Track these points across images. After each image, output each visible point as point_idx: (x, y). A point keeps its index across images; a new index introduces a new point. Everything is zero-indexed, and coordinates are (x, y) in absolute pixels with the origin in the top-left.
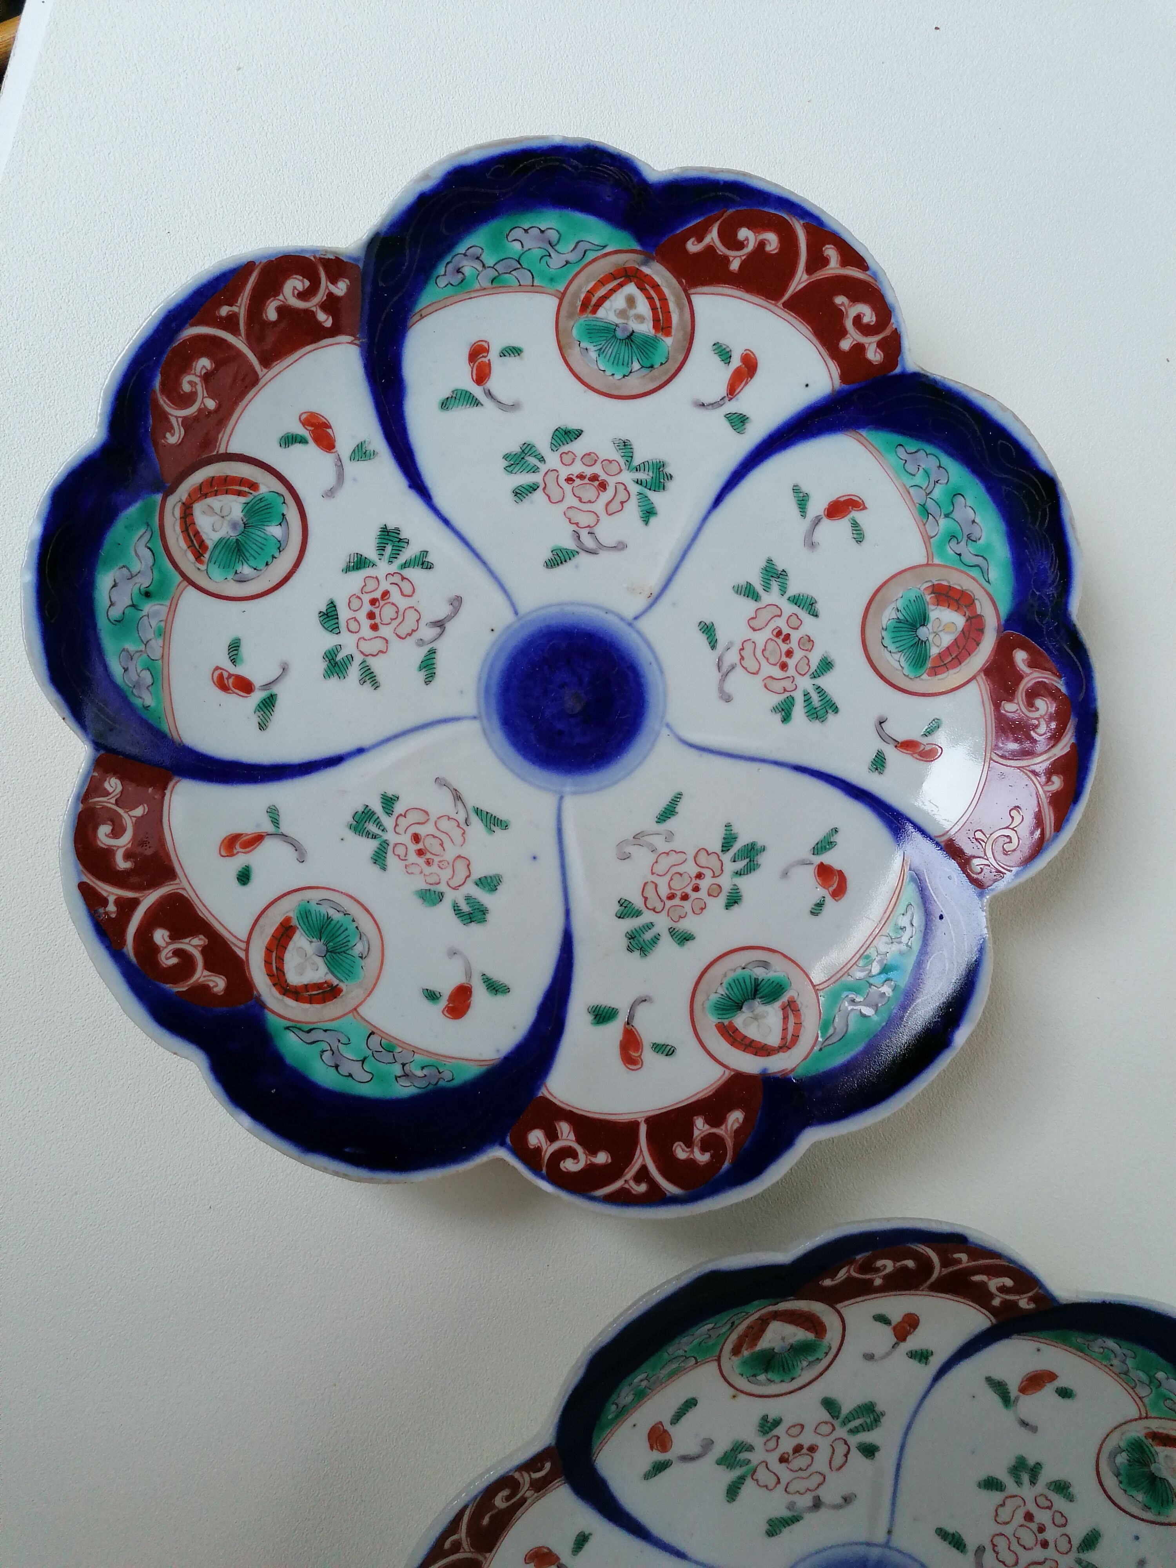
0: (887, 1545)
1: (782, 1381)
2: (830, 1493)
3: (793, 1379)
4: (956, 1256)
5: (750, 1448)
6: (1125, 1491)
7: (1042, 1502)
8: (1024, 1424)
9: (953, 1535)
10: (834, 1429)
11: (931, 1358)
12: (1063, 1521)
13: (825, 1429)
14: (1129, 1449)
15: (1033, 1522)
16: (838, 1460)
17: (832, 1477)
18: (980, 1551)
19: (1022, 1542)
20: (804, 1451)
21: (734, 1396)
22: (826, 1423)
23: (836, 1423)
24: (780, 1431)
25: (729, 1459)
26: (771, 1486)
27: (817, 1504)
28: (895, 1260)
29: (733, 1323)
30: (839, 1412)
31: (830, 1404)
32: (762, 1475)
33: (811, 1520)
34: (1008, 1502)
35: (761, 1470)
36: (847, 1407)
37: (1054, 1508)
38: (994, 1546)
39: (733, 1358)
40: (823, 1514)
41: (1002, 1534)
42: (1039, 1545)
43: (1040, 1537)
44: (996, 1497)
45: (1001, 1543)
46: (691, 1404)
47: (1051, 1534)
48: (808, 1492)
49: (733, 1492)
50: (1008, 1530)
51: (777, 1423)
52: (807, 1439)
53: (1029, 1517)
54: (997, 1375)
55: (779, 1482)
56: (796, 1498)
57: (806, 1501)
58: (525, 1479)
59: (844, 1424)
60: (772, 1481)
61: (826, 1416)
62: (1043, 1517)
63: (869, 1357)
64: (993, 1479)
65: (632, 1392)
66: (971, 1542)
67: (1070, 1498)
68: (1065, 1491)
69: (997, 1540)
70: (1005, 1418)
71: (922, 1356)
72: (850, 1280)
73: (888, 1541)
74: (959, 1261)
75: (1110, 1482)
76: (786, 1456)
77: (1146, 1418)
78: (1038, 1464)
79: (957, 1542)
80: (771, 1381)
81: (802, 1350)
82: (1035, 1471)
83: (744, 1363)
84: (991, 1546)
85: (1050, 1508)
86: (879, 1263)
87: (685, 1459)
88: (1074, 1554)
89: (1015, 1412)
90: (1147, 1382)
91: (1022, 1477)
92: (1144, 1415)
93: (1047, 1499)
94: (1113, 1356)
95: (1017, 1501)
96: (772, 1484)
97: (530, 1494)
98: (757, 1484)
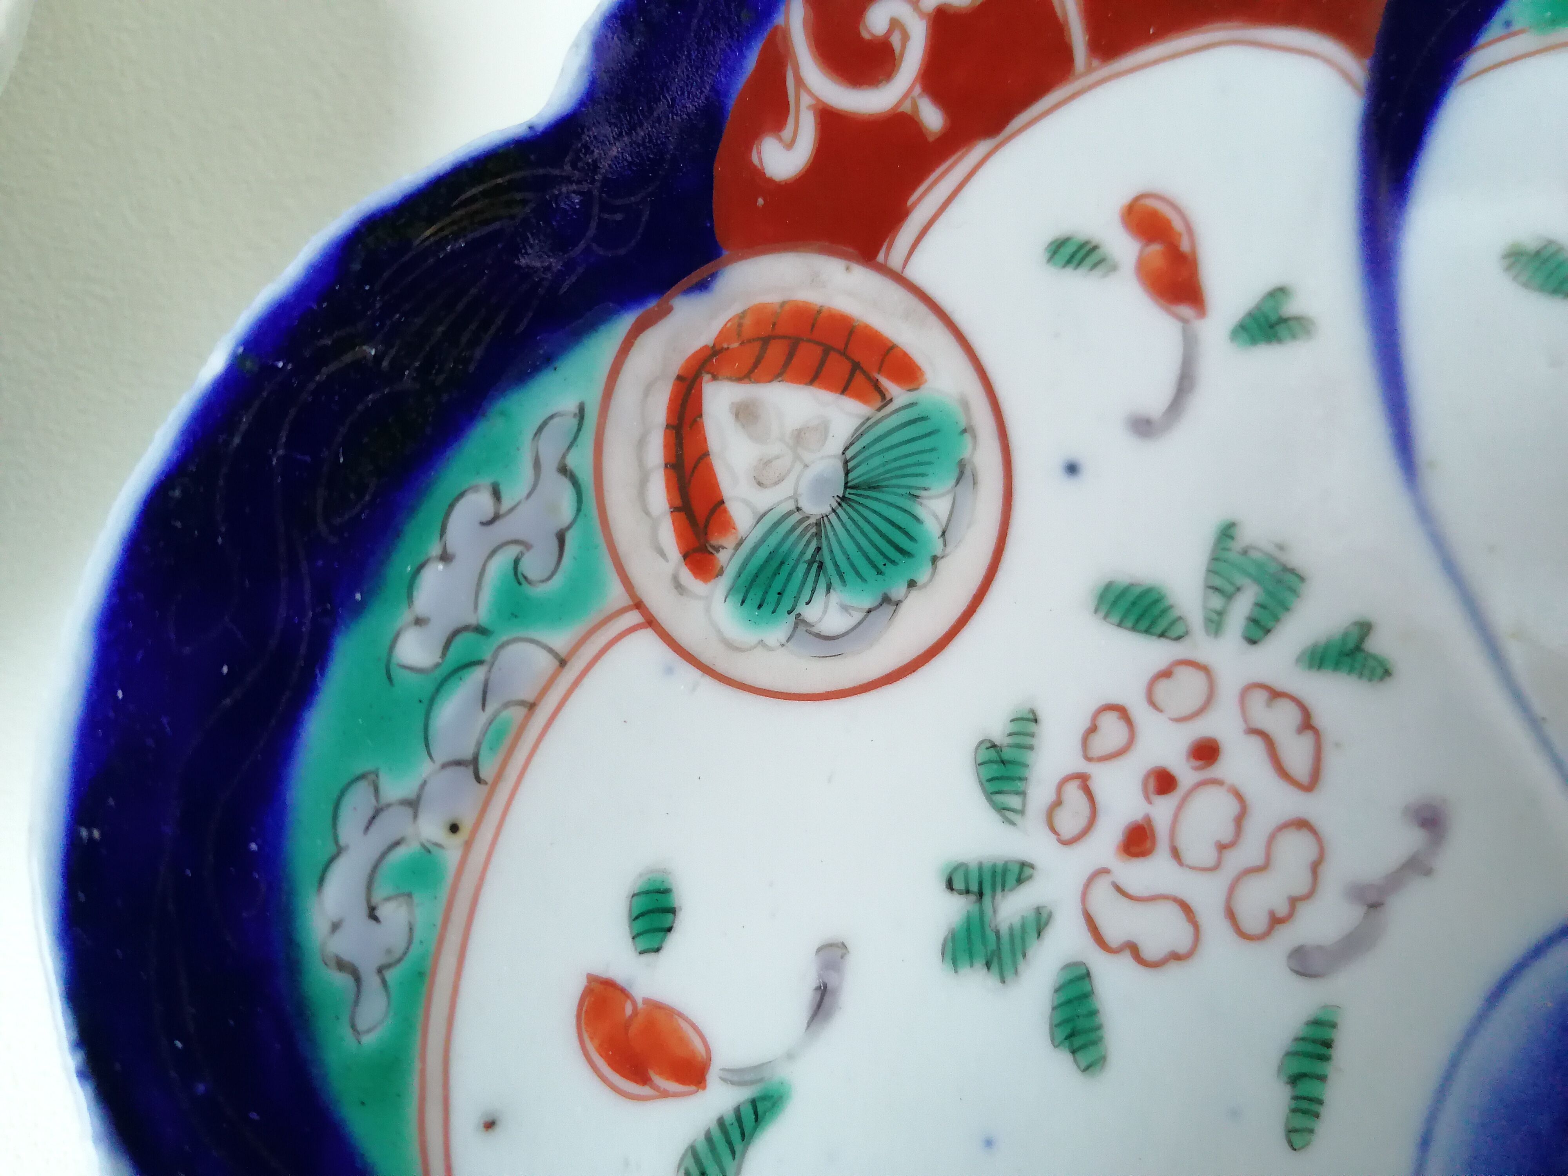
6: (934, 560)
9: (1294, 1078)
12: (1110, 722)
14: (786, 603)
15: (1148, 819)
19: (1228, 833)
34: (1114, 934)
37: (1081, 766)
38: (1275, 921)
41: (1231, 915)
43: (1187, 776)
44: (1114, 986)
47: (1166, 744)
50: (1207, 896)
53: (1138, 841)
62: (1121, 794)
64: (1055, 1026)
67: (1026, 722)
68: (1008, 754)
69: (1254, 921)
77: (638, 605)
78: (950, 885)
82: (979, 884)
84: (1280, 931)
85: (1083, 780)
88: (1201, 646)
89: (790, 1056)
90: (478, 675)
91: (1016, 921)
92: (634, 618)
93: (1058, 803)
94: (401, 853)
95: (1105, 906)
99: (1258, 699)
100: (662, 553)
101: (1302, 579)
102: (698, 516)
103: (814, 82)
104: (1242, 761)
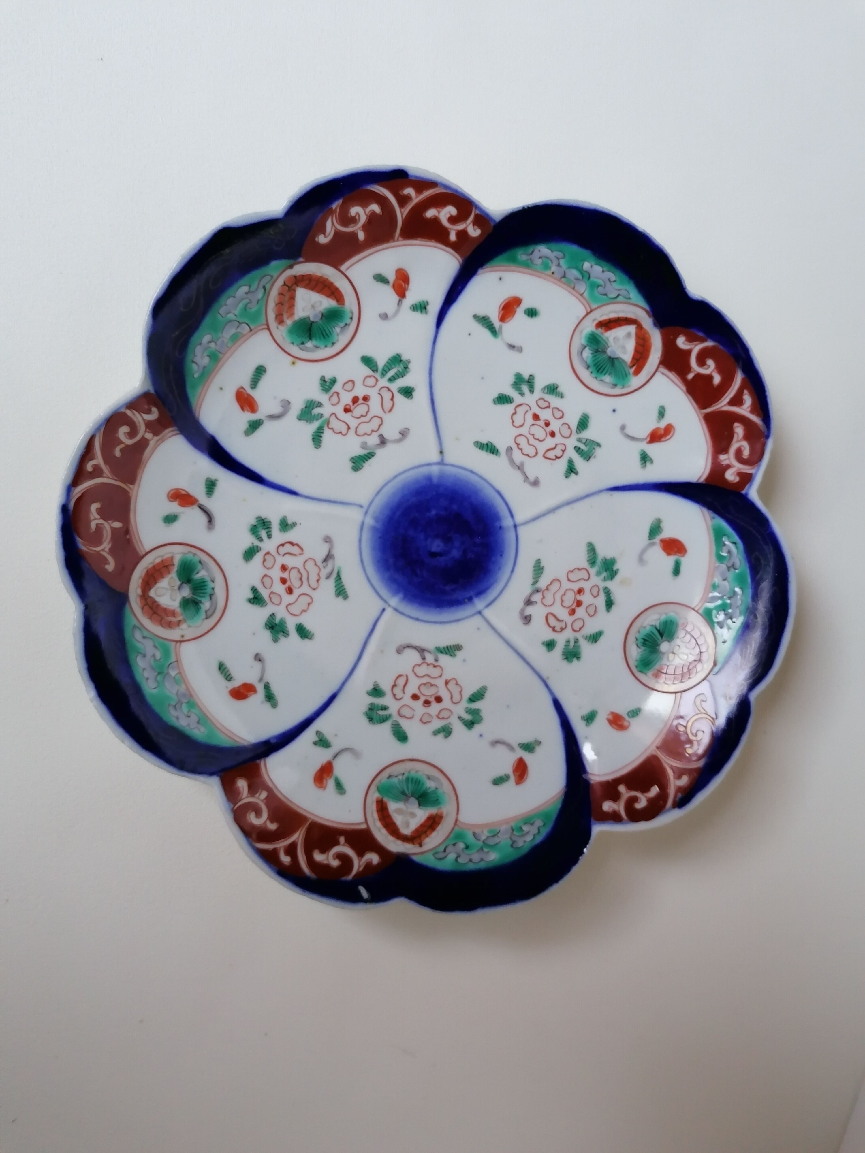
0: (441, 463)
1: (326, 346)
2: (390, 431)
3: (333, 344)
4: (406, 192)
5: (320, 405)
6: (596, 378)
7: (541, 403)
8: (512, 347)
9: (487, 444)
10: (377, 380)
11: (428, 308)
12: (560, 414)
13: (371, 381)
14: (590, 344)
15: (540, 420)
16: (388, 404)
17: (387, 417)
18: (510, 450)
19: (536, 437)
20: (361, 401)
21: (293, 363)
22: (370, 376)
23: (378, 375)
24: (337, 387)
25: (305, 416)
26: (344, 432)
27: (383, 441)
28: (363, 205)
29: (264, 288)
30: (376, 365)
31: (367, 361)
32: (334, 423)
33: (380, 453)
34: (518, 409)
35: (333, 420)
36: (381, 362)
37: (552, 406)
38: (518, 445)
39: (280, 327)
40: (390, 447)
41: (520, 435)
42: (549, 435)
43: (549, 429)
44: (508, 408)
45: (522, 441)
46: (260, 371)
47: (555, 426)
48: (373, 433)
49: (317, 439)
50: (524, 430)
51: (334, 381)
52: (360, 391)
53: (536, 417)
54: (481, 313)
55: (349, 428)
56: (366, 438)
57: (373, 440)
59: (383, 375)
60: (344, 429)
61: (367, 371)
62: (546, 415)
63: (384, 317)
64: (502, 395)
65: (205, 354)
66: (502, 447)
67: (561, 396)
68: (555, 391)
69: (519, 440)
70: (497, 345)
71: (421, 307)
72: (338, 235)
73: (442, 460)
74: (409, 198)
75: (585, 374)
76: (348, 407)
77: (591, 311)
78: (531, 376)
79: (491, 449)
80: (317, 347)
81: (332, 316)
82: (530, 382)
83: (291, 331)
84: (516, 445)
85: (549, 407)
86: (353, 211)
87: (272, 417)
88: (575, 436)
89: (502, 339)
90: (580, 277)
91: (523, 389)
92: (589, 310)
93: (545, 401)
94: (550, 263)
95: (524, 408)
96: (344, 431)
97: (149, 436)
98: (334, 431)
99: (563, 448)
100: (601, 316)
101: (588, 461)
102: (608, 324)
103: (697, 348)
104: (550, 442)
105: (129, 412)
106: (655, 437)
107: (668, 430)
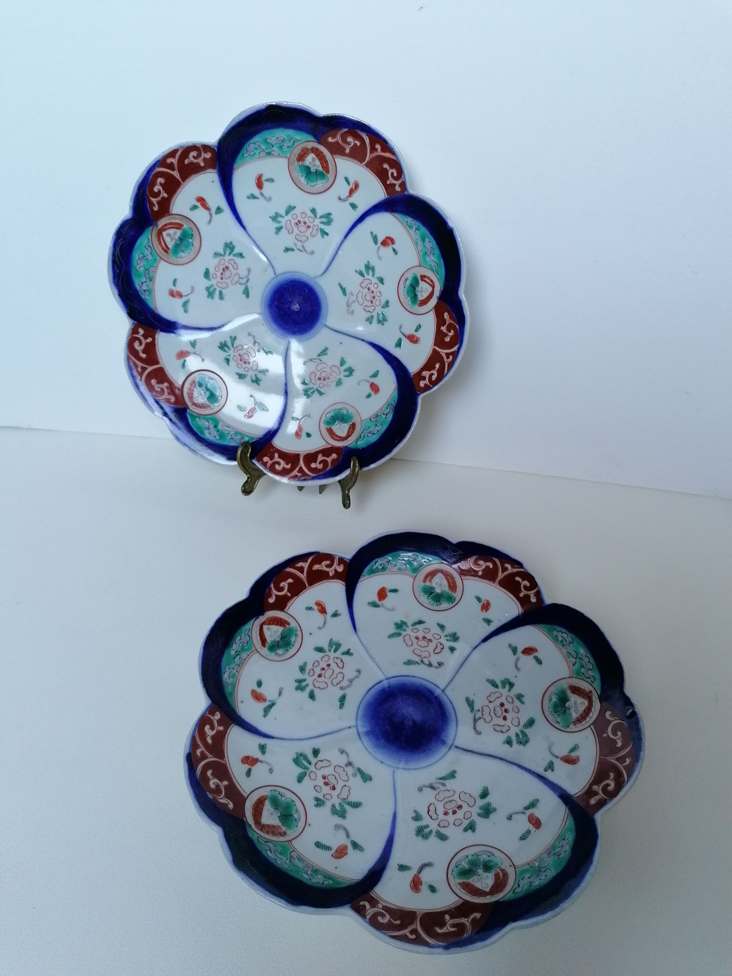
0: (356, 726)
1: (295, 805)
2: (342, 760)
3: (292, 801)
4: (199, 754)
5: (333, 806)
6: (293, 645)
7: (311, 674)
8: (280, 694)
9: (340, 701)
10: (311, 772)
11: (263, 744)
12: (316, 663)
13: (313, 775)
14: (274, 650)
15: (321, 673)
16: (325, 763)
17: (334, 763)
18: (341, 688)
19: (331, 674)
20: (326, 780)
21: (309, 825)
22: (310, 777)
23: (308, 772)
24: (320, 796)
25: (342, 814)
27: (350, 764)
28: (208, 780)
29: (265, 842)
30: (302, 773)
31: (300, 779)
32: (344, 795)
33: (357, 764)
34: (317, 686)
36: (300, 770)
39: (288, 834)
40: (353, 759)
41: (332, 683)
42: (330, 667)
43: (326, 668)
44: (317, 692)
45: (335, 681)
46: (318, 845)
47: (323, 665)
48: (345, 770)
49: (356, 805)
50: (329, 681)
51: (317, 799)
52: (320, 782)
53: (320, 676)
54: (262, 713)
55: (345, 786)
56: (350, 775)
57: (350, 770)
58: (370, 911)
59: (308, 768)
60: (346, 789)
61: (306, 778)
62: (318, 671)
63: (271, 771)
64: (309, 696)
65: (316, 877)
66: (340, 693)
67: (305, 663)
68: (303, 667)
69: (335, 683)
70: (280, 703)
71: (263, 748)
72: (227, 796)
73: (354, 726)
74: (202, 753)
75: (292, 652)
76: (332, 788)
77: (256, 650)
78: (296, 681)
79: (342, 699)
80: (297, 811)
81: (275, 803)
82: (300, 681)
83: (289, 827)
84: (338, 685)
86: (212, 786)
87: (348, 835)
88: (328, 653)
89: (276, 699)
90: (239, 657)
91: (304, 685)
92: (256, 651)
93: (310, 672)
94: (232, 673)
95: (315, 683)
96: (347, 788)
97: (380, 906)
98: (349, 795)
99: (335, 659)
100: (259, 644)
101: (341, 644)
102: (263, 641)
103: (275, 592)
104: (333, 666)
105: (368, 917)
106: (323, 610)
107: (318, 604)
